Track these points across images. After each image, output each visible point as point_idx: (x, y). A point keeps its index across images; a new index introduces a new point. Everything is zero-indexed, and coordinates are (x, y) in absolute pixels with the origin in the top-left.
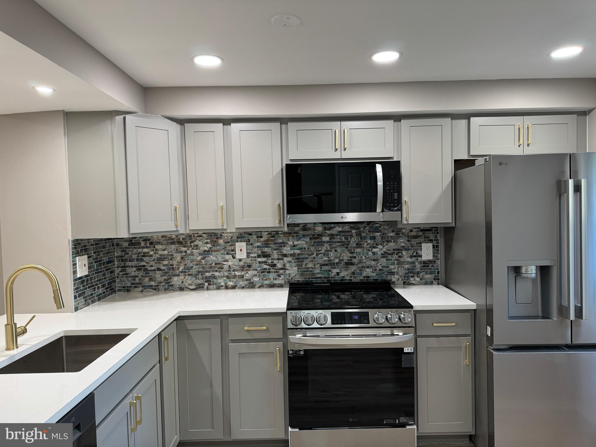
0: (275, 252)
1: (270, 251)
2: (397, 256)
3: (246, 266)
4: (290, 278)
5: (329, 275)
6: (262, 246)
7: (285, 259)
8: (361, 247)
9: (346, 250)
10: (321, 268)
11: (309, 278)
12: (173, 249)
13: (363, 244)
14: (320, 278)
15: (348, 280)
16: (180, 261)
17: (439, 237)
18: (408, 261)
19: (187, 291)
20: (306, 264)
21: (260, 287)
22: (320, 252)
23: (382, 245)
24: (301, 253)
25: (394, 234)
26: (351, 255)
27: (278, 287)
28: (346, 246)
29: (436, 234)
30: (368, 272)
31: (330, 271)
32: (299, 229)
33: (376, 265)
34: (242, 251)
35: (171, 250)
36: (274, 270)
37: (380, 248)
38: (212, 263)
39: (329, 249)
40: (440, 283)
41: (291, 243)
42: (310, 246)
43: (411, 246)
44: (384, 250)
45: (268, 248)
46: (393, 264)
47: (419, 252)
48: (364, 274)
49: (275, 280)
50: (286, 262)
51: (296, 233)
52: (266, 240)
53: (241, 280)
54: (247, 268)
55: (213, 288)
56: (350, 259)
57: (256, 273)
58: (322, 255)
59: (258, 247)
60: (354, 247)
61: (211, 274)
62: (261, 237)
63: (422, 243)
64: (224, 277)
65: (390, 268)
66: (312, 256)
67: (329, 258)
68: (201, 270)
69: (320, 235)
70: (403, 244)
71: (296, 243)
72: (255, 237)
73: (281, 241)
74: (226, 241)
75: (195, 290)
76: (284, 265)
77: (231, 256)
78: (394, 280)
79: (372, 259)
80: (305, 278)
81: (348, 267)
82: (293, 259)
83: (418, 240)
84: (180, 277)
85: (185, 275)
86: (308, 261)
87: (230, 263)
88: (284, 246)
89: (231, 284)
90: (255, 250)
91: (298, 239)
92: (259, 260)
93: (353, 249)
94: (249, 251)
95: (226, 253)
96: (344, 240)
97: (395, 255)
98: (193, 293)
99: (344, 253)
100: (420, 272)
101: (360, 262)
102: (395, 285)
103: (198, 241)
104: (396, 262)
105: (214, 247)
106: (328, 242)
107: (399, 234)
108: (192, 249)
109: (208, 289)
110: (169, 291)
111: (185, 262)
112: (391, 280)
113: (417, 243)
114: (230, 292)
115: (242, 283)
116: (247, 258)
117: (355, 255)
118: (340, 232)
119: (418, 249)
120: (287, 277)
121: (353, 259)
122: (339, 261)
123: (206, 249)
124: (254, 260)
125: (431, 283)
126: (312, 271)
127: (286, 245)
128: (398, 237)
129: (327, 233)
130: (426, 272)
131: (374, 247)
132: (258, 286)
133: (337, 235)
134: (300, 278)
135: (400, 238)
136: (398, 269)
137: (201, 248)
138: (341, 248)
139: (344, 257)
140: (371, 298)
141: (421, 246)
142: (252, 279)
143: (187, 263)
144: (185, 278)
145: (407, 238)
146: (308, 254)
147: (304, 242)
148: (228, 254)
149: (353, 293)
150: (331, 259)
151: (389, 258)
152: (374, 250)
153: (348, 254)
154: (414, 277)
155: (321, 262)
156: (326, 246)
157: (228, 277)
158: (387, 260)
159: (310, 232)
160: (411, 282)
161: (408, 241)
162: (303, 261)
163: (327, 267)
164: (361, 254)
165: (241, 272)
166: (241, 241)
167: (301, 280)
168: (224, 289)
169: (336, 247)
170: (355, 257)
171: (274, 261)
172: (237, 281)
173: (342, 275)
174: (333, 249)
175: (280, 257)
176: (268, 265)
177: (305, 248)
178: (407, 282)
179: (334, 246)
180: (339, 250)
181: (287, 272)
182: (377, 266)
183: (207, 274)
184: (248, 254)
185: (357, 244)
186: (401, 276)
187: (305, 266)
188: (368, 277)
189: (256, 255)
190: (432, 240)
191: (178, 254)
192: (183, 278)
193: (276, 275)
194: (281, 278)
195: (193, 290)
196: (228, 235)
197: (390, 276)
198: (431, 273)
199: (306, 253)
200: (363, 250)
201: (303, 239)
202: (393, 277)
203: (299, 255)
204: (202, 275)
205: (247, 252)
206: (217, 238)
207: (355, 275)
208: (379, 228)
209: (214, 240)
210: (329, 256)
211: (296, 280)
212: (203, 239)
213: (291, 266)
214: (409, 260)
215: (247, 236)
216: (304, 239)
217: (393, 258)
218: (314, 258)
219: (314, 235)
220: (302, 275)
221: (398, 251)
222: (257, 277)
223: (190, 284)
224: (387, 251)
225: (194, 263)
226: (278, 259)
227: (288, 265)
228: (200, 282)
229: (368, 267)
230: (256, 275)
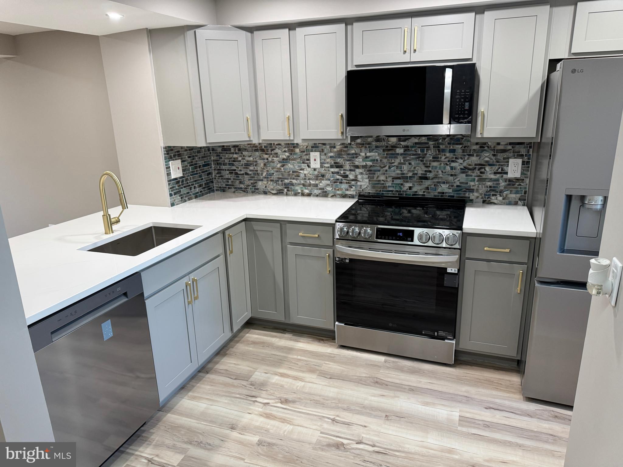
0: (347, 163)
1: (342, 162)
2: (478, 172)
3: (320, 175)
4: (361, 190)
5: (401, 189)
6: (335, 157)
7: (358, 171)
8: (438, 161)
9: (421, 163)
10: (393, 181)
11: (380, 191)
12: (257, 156)
13: (441, 158)
14: (392, 191)
15: (420, 195)
16: (263, 167)
17: (531, 151)
18: (491, 178)
19: (270, 195)
20: (378, 177)
21: (332, 196)
22: (393, 165)
23: (462, 159)
24: (373, 166)
25: (477, 148)
26: (427, 169)
27: (350, 197)
28: (421, 159)
29: (529, 149)
30: (444, 188)
31: (402, 184)
32: (372, 140)
33: (453, 180)
34: (316, 161)
35: (255, 156)
36: (345, 181)
37: (460, 162)
38: (290, 171)
39: (402, 161)
40: (526, 204)
41: (363, 154)
42: (382, 158)
43: (497, 161)
44: (465, 164)
45: (340, 159)
46: (474, 180)
47: (505, 168)
48: (440, 190)
49: (347, 190)
50: (358, 173)
51: (369, 144)
52: (339, 151)
53: (315, 189)
54: (321, 178)
55: (291, 194)
56: (424, 173)
57: (329, 183)
58: (395, 168)
59: (331, 157)
60: (430, 161)
61: (289, 181)
62: (335, 147)
63: (510, 158)
64: (300, 184)
65: (468, 185)
66: (384, 169)
67: (402, 171)
68: (281, 176)
69: (394, 147)
70: (487, 159)
71: (368, 154)
72: (328, 147)
73: (353, 152)
74: (302, 150)
75: (277, 194)
76: (356, 176)
77: (306, 165)
78: (472, 197)
79: (449, 174)
80: (377, 191)
81: (421, 181)
82: (365, 171)
83: (505, 155)
84: (264, 182)
85: (268, 181)
86: (380, 174)
87: (305, 172)
88: (356, 157)
89: (306, 191)
90: (329, 160)
91: (371, 150)
92: (332, 170)
93: (428, 163)
94: (322, 161)
95: (302, 162)
96: (419, 152)
97: (476, 170)
98: (275, 198)
99: (419, 166)
100: (504, 191)
101: (436, 177)
102: (473, 203)
103: (277, 149)
104: (476, 178)
105: (291, 156)
106: (402, 154)
107: (484, 147)
108: (273, 156)
109: (287, 195)
110: (256, 193)
111: (267, 168)
112: (469, 198)
113: (504, 159)
114: (306, 199)
115: (317, 192)
116: (321, 168)
117: (430, 169)
118: (416, 143)
119: (504, 165)
120: (358, 188)
121: (428, 173)
122: (413, 175)
123: (285, 157)
124: (327, 170)
125: (516, 204)
126: (383, 184)
127: (358, 156)
128: (483, 151)
129: (401, 144)
130: (511, 191)
131: (453, 161)
132: (331, 195)
133: (412, 147)
134: (371, 190)
135: (485, 152)
136: (478, 187)
137: (280, 156)
138: (416, 161)
139: (418, 171)
140: (445, 215)
141: (508, 162)
142: (325, 188)
143: (269, 169)
144: (268, 183)
145: (493, 153)
146: (380, 166)
147: (377, 154)
148: (303, 163)
149: (425, 208)
150: (404, 172)
151: (469, 174)
152: (453, 164)
153: (423, 167)
154: (496, 195)
155: (394, 174)
156: (400, 159)
157: (304, 185)
158: (467, 176)
159: (383, 143)
160: (492, 201)
161: (494, 155)
162: (374, 174)
163: (399, 180)
164: (438, 168)
165: (316, 181)
166: (315, 151)
167: (372, 192)
168: (300, 195)
169: (410, 160)
170: (430, 172)
171: (346, 171)
172: (312, 189)
173: (414, 189)
174: (407, 161)
175: (352, 168)
176: (341, 176)
177: (377, 160)
178: (487, 201)
179: (408, 158)
180: (413, 163)
181: (359, 183)
182: (454, 182)
183: (286, 181)
184: (322, 164)
185: (433, 158)
186: (481, 194)
187: (377, 179)
188: (443, 193)
189: (329, 165)
190: (522, 155)
191: (261, 161)
192: (266, 183)
193: (347, 186)
194: (352, 189)
195: (275, 194)
196: (304, 145)
197: (468, 193)
198: (517, 193)
199: (378, 165)
200: (440, 164)
201: (375, 150)
202: (472, 195)
203: (371, 167)
204: (281, 181)
205: (321, 162)
206: (294, 147)
207: (428, 190)
208: (461, 139)
209: (291, 149)
210: (402, 169)
211: (367, 192)
212: (281, 147)
213: (362, 178)
214: (493, 176)
215: (321, 146)
216: (377, 150)
217: (474, 173)
218: (386, 171)
219: (387, 147)
220: (373, 187)
221: (481, 166)
222: (330, 187)
223: (272, 189)
224: (467, 166)
225: (275, 170)
226: (350, 170)
227: (359, 177)
228: (280, 187)
229: (444, 183)
230: (328, 185)
